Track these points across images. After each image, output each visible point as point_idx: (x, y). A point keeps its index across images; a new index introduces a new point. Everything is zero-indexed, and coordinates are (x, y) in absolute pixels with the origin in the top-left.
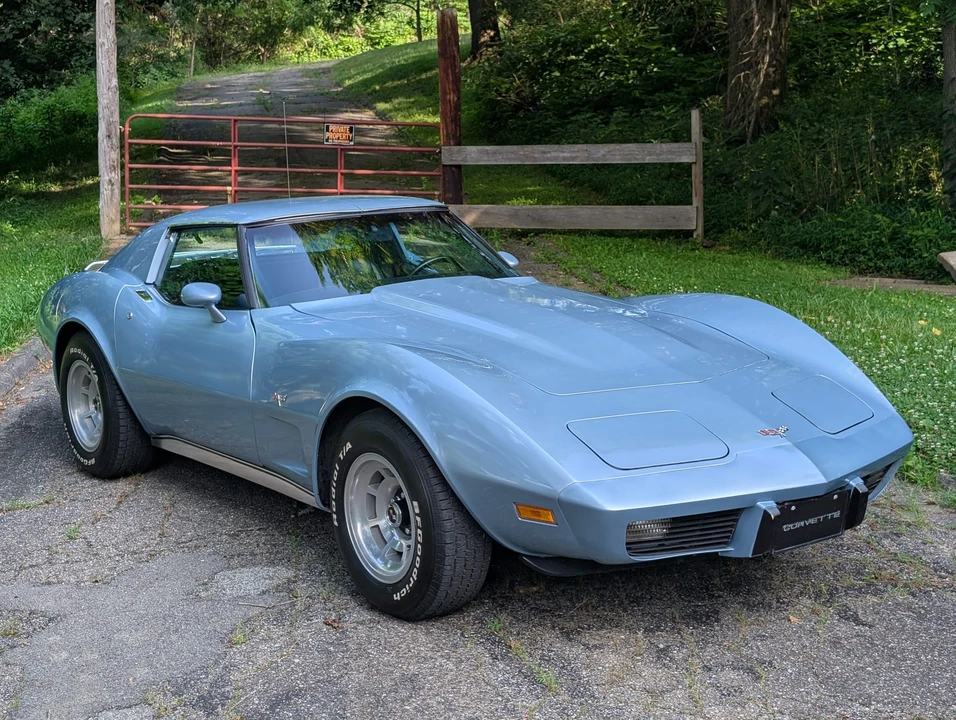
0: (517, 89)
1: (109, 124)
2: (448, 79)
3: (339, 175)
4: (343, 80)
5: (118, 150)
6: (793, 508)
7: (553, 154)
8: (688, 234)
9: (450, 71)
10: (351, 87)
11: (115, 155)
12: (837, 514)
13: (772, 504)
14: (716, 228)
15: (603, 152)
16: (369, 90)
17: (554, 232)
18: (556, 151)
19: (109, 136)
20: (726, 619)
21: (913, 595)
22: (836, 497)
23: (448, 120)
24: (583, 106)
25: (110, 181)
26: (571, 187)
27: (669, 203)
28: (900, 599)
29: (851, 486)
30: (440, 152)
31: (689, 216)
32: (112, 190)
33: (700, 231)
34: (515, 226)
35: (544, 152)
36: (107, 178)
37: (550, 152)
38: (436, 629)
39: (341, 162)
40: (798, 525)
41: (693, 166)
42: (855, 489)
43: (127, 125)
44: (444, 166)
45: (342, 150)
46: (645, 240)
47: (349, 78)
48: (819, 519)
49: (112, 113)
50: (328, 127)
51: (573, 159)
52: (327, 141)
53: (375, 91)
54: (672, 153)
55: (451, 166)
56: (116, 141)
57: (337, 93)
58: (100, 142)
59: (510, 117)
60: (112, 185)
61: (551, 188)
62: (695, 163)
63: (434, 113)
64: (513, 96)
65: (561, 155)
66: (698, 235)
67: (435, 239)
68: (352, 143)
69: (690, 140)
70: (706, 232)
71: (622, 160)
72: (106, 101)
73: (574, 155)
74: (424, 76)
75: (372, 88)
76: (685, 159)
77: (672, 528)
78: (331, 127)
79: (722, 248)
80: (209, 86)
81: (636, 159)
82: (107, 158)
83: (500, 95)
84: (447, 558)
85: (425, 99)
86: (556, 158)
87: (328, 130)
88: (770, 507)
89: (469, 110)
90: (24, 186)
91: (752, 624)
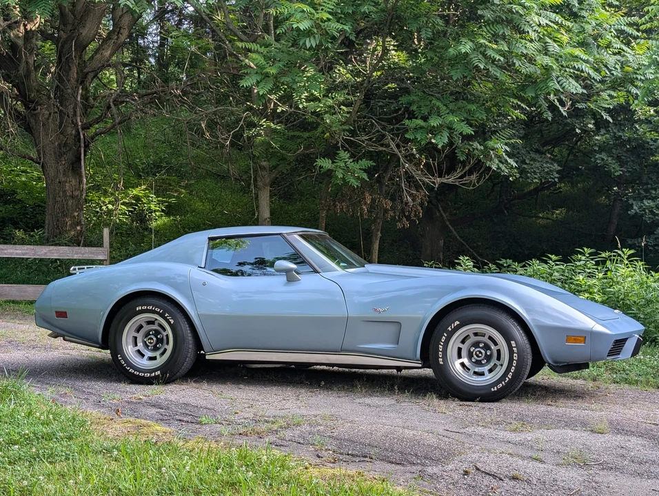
7: (9, 251)
15: (45, 251)
18: (11, 249)
37: (6, 249)
41: (105, 262)
51: (23, 254)
54: (91, 253)
65: (15, 251)
71: (58, 256)
73: (24, 252)
76: (100, 258)
81: (68, 256)
86: (11, 254)
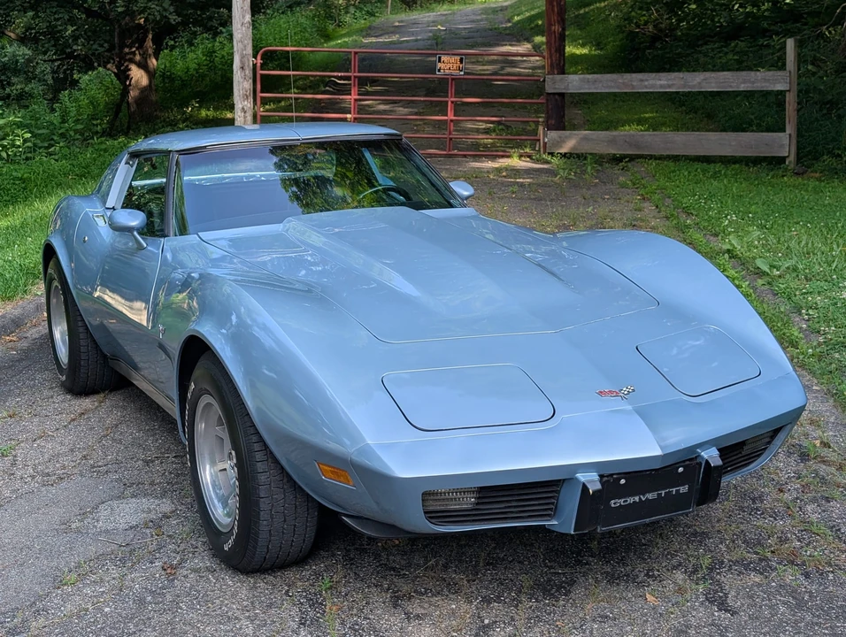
0: (654, 21)
1: (242, 57)
2: (553, 10)
3: (449, 103)
4: (512, 17)
5: (251, 81)
6: (623, 481)
7: (651, 82)
8: (782, 160)
9: (555, 3)
10: (519, 22)
11: (248, 85)
12: (684, 489)
13: (594, 476)
14: (808, 155)
15: (699, 81)
16: (533, 25)
17: (651, 157)
18: (653, 79)
19: (242, 68)
20: (578, 592)
21: (807, 575)
22: (681, 470)
23: (553, 50)
24: (713, 37)
25: (243, 108)
26: (687, 113)
27: (768, 130)
28: (789, 579)
29: (703, 458)
30: (544, 81)
31: (782, 143)
32: (245, 117)
33: (792, 158)
34: (613, 152)
35: (642, 80)
36: (241, 106)
37: (647, 80)
38: (262, 584)
39: (452, 90)
40: (630, 500)
41: (787, 94)
42: (707, 462)
43: (259, 57)
44: (548, 94)
45: (453, 79)
46: (737, 166)
47: (518, 15)
48: (659, 495)
49: (245, 46)
50: (440, 58)
51: (669, 86)
52: (439, 71)
53: (537, 25)
54: (765, 80)
55: (554, 94)
56: (249, 73)
57: (506, 28)
58: (235, 72)
59: (649, 48)
60: (245, 112)
61: (666, 115)
62: (789, 91)
63: (583, 46)
64: (651, 28)
65: (659, 83)
66: (790, 162)
67: (537, 161)
68: (462, 73)
69: (783, 67)
70: (799, 159)
71: (719, 87)
72: (240, 36)
73: (670, 83)
74: (582, 12)
75: (535, 23)
76: (779, 87)
77: (479, 498)
78: (443, 58)
79: (812, 174)
80: (397, 24)
81: (731, 86)
82: (241, 87)
83: (638, 26)
84: (262, 513)
85: (579, 32)
86: (653, 86)
87: (440, 61)
88: (592, 480)
89: (614, 42)
90: (204, 113)
91: (602, 601)
